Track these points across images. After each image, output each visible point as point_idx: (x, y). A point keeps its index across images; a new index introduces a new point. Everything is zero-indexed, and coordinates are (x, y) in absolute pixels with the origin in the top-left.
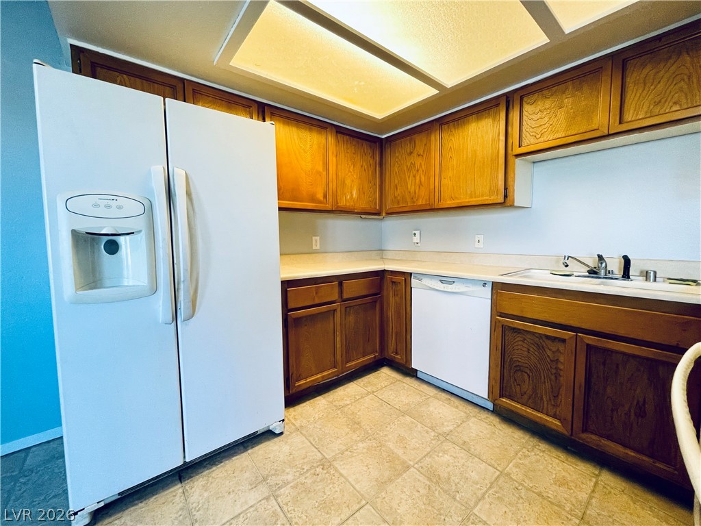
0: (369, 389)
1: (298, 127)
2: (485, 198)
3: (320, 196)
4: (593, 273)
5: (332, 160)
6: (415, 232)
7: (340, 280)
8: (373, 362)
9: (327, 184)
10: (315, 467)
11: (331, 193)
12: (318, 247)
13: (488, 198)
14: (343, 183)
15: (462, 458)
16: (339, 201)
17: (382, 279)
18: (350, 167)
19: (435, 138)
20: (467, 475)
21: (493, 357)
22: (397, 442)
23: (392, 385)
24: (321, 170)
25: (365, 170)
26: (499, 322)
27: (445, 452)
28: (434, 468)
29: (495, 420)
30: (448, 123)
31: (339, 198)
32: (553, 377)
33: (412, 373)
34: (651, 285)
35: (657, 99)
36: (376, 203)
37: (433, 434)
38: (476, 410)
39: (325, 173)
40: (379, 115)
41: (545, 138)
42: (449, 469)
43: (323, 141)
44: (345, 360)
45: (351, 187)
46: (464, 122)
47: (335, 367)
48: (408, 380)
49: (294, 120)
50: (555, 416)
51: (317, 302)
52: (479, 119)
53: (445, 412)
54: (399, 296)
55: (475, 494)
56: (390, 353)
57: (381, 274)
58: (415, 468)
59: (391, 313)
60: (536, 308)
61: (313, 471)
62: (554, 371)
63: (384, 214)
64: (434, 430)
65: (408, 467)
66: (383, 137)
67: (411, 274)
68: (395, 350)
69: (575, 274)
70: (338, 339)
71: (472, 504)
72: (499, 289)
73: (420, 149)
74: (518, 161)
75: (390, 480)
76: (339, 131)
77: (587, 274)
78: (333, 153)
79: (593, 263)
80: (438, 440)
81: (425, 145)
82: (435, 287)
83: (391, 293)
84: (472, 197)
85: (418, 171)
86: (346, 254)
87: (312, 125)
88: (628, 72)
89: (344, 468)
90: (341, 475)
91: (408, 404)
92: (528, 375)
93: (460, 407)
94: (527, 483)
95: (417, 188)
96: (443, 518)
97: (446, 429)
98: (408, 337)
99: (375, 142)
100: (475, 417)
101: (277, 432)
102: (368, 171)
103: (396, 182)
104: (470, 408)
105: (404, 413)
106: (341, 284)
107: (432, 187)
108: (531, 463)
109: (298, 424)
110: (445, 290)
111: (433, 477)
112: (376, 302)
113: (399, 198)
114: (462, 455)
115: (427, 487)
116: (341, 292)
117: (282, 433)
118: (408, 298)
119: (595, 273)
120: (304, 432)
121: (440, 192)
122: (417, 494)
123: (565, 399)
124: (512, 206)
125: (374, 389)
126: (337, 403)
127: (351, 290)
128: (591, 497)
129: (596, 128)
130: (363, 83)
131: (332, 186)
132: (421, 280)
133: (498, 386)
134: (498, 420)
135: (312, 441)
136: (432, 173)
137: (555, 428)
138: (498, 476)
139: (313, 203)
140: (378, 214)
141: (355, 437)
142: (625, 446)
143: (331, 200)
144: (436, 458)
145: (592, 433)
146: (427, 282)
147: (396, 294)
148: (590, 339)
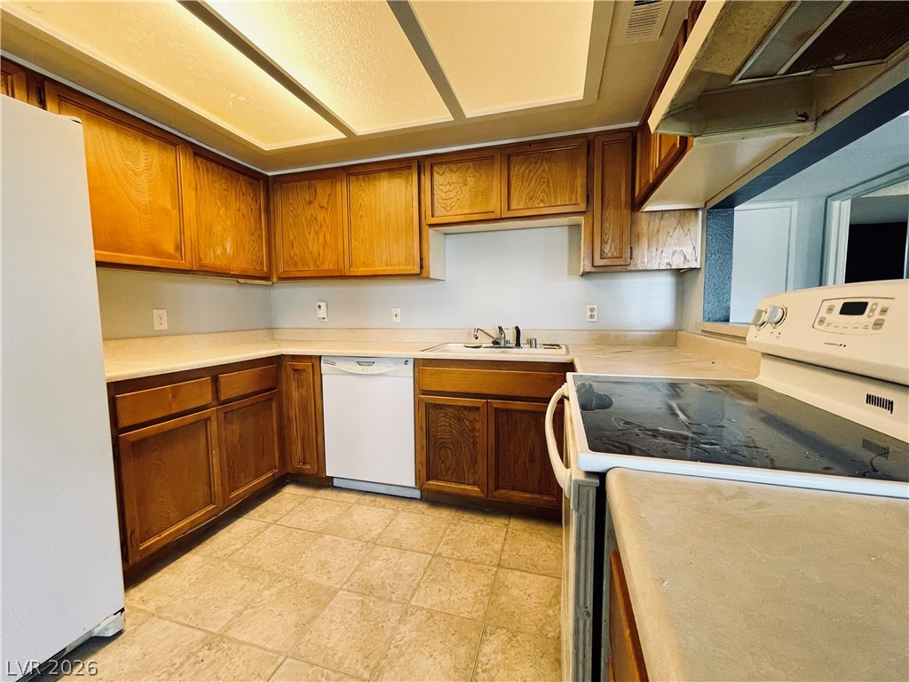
0: (269, 519)
1: (118, 130)
2: (401, 267)
3: (169, 247)
4: (496, 343)
5: (189, 196)
6: (322, 304)
7: (214, 374)
8: (272, 482)
9: (182, 231)
10: (196, 653)
11: (188, 245)
12: (165, 327)
13: (404, 267)
14: (210, 230)
15: (395, 558)
16: (202, 256)
17: (279, 367)
18: (219, 209)
19: (341, 188)
20: (401, 572)
21: (418, 441)
22: (317, 570)
23: (301, 505)
24: (170, 207)
25: (243, 215)
26: (423, 400)
27: (376, 558)
28: (365, 581)
29: (422, 507)
30: (357, 175)
31: (202, 253)
32: (471, 446)
33: (325, 483)
34: (533, 350)
35: (531, 194)
36: (262, 263)
37: (360, 544)
38: (403, 504)
39: (175, 212)
40: (267, 146)
41: (454, 212)
42: (382, 574)
43: (171, 162)
44: (227, 488)
45: (222, 236)
46: (375, 178)
47: (211, 503)
48: (323, 493)
49: (111, 118)
50: (474, 484)
51: (175, 409)
52: (390, 177)
53: (370, 515)
54: (305, 387)
55: (410, 586)
56: (295, 464)
57: (277, 361)
58: (344, 589)
59: (294, 412)
60: (454, 381)
61: (193, 660)
62: (471, 440)
63: (275, 280)
64: (361, 540)
65: (336, 592)
66: (270, 174)
67: (320, 357)
68: (302, 460)
69: (483, 345)
70: (215, 460)
71: (408, 598)
72: (421, 365)
73: (322, 198)
74: (431, 230)
75: (314, 617)
76: (198, 153)
77: (492, 345)
78: (190, 184)
79: (495, 334)
80: (368, 548)
81: (329, 195)
82: (352, 371)
83: (294, 384)
84: (387, 266)
85: (321, 227)
86: (215, 335)
87: (149, 134)
88: (512, 164)
89: (245, 633)
90: (242, 643)
91: (324, 522)
92: (451, 450)
93: (388, 506)
94: (457, 554)
95: (322, 248)
96: (380, 625)
97: (374, 534)
98: (320, 439)
99: (258, 180)
100: (403, 510)
101: (110, 633)
102: (249, 218)
103: (292, 237)
104: (397, 503)
105: (321, 533)
106: (215, 380)
107: (340, 248)
108: (457, 536)
109: (151, 607)
110: (364, 373)
111: (367, 590)
112: (271, 399)
113: (296, 259)
114: (394, 554)
115: (360, 603)
116: (216, 391)
117: (120, 633)
118: (318, 389)
119: (498, 343)
120: (165, 614)
121: (350, 255)
122: (349, 616)
123: (482, 465)
124: (428, 278)
125: (276, 517)
126: (220, 554)
127: (232, 386)
128: (503, 545)
129: (492, 210)
130: (243, 99)
131: (190, 232)
132: (334, 364)
133: (425, 468)
134: (426, 506)
135: (183, 621)
136: (340, 232)
137: (475, 495)
138: (431, 560)
139: (156, 256)
140: (267, 278)
141: (256, 586)
142: (524, 491)
143: (188, 255)
144: (367, 568)
145: (502, 489)
146: (341, 365)
147: (300, 386)
148: (497, 403)
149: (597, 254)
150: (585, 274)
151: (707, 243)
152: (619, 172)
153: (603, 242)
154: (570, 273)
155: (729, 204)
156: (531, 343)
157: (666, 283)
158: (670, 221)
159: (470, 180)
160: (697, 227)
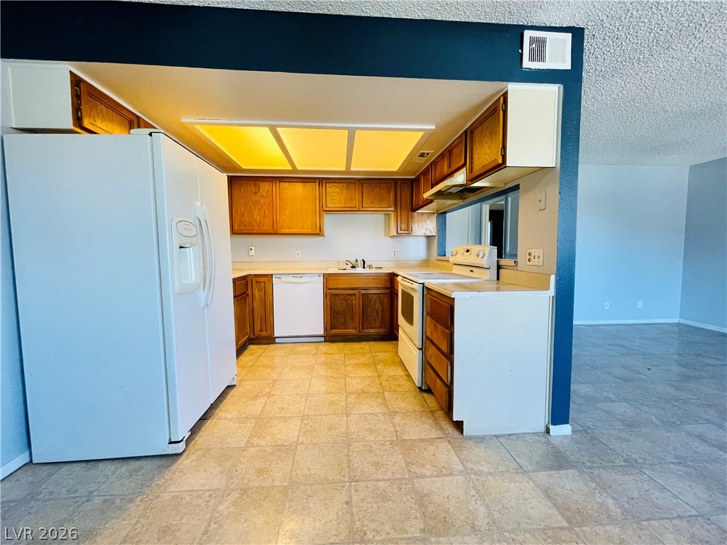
6: (252, 248)
13: (310, 230)
17: (248, 281)
19: (275, 188)
26: (328, 293)
30: (285, 182)
32: (351, 312)
33: (273, 341)
35: (372, 201)
41: (337, 205)
46: (295, 185)
50: (353, 329)
52: (304, 185)
54: (263, 291)
56: (256, 332)
57: (247, 278)
59: (257, 305)
62: (351, 309)
67: (272, 275)
68: (260, 330)
72: (327, 277)
73: (263, 192)
74: (325, 213)
79: (354, 263)
81: (268, 191)
82: (291, 281)
83: (257, 290)
84: (301, 229)
85: (262, 207)
88: (364, 188)
92: (342, 315)
95: (263, 218)
110: (297, 282)
112: (246, 298)
118: (271, 291)
119: (354, 266)
121: (280, 222)
123: (356, 319)
124: (323, 236)
129: (354, 207)
132: (280, 278)
133: (329, 324)
137: (353, 333)
142: (374, 328)
145: (366, 329)
146: (284, 278)
147: (260, 290)
148: (363, 292)
149: (399, 229)
150: (393, 236)
151: (438, 226)
152: (407, 194)
153: (401, 224)
154: (385, 235)
155: (445, 213)
156: (370, 267)
157: (423, 240)
158: (425, 217)
159: (345, 192)
160: (434, 218)
